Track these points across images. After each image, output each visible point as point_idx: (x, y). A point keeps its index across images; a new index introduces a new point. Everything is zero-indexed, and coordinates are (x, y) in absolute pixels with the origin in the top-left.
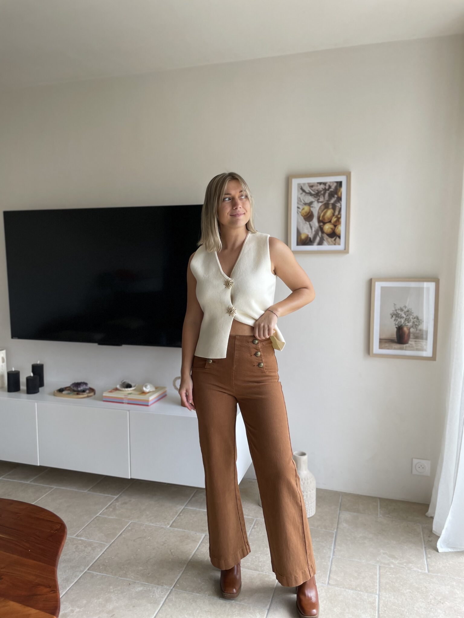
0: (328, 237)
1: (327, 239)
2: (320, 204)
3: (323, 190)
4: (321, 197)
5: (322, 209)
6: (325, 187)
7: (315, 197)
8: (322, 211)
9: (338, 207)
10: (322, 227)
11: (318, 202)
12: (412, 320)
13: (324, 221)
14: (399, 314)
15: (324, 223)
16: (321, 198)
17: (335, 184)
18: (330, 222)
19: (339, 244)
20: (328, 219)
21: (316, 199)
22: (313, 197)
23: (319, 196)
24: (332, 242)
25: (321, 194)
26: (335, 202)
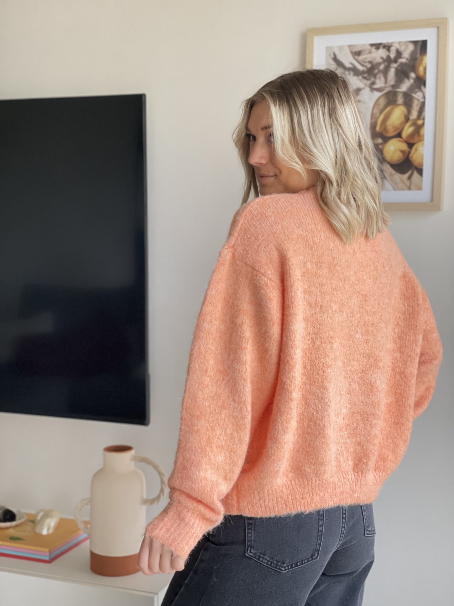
0: (393, 172)
1: (391, 175)
2: (377, 94)
3: (384, 61)
4: (380, 78)
5: (381, 107)
6: (388, 53)
7: (365, 78)
8: (381, 112)
9: (418, 100)
10: (380, 147)
11: (372, 89)
13: (384, 134)
15: (386, 139)
16: (378, 81)
17: (411, 47)
18: (399, 135)
19: (420, 188)
20: (395, 128)
21: (369, 82)
22: (360, 77)
23: (375, 76)
24: (403, 182)
25: (379, 71)
26: (412, 89)
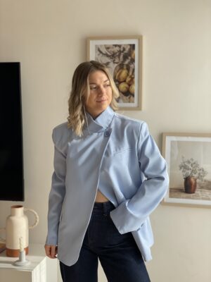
3: (118, 51)
6: (120, 49)
8: (118, 72)
9: (132, 68)
10: (118, 86)
11: (114, 63)
12: (198, 172)
13: (119, 80)
14: (186, 166)
15: (120, 83)
16: (116, 60)
17: (129, 47)
18: (125, 81)
19: (133, 102)
20: (123, 78)
21: (112, 60)
22: (109, 58)
23: (115, 57)
24: (127, 99)
26: (129, 63)
